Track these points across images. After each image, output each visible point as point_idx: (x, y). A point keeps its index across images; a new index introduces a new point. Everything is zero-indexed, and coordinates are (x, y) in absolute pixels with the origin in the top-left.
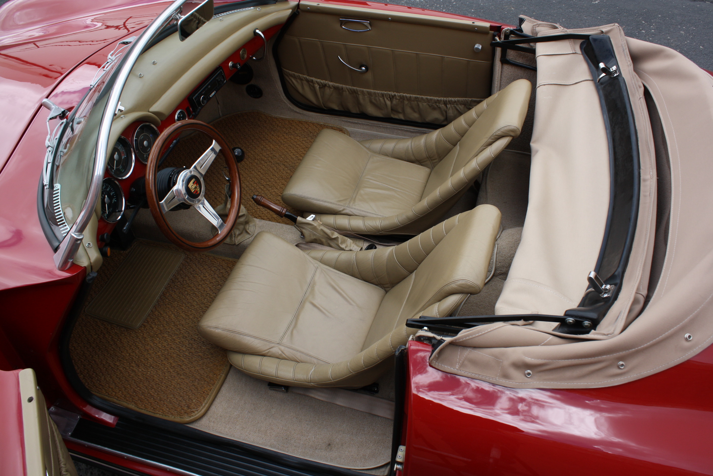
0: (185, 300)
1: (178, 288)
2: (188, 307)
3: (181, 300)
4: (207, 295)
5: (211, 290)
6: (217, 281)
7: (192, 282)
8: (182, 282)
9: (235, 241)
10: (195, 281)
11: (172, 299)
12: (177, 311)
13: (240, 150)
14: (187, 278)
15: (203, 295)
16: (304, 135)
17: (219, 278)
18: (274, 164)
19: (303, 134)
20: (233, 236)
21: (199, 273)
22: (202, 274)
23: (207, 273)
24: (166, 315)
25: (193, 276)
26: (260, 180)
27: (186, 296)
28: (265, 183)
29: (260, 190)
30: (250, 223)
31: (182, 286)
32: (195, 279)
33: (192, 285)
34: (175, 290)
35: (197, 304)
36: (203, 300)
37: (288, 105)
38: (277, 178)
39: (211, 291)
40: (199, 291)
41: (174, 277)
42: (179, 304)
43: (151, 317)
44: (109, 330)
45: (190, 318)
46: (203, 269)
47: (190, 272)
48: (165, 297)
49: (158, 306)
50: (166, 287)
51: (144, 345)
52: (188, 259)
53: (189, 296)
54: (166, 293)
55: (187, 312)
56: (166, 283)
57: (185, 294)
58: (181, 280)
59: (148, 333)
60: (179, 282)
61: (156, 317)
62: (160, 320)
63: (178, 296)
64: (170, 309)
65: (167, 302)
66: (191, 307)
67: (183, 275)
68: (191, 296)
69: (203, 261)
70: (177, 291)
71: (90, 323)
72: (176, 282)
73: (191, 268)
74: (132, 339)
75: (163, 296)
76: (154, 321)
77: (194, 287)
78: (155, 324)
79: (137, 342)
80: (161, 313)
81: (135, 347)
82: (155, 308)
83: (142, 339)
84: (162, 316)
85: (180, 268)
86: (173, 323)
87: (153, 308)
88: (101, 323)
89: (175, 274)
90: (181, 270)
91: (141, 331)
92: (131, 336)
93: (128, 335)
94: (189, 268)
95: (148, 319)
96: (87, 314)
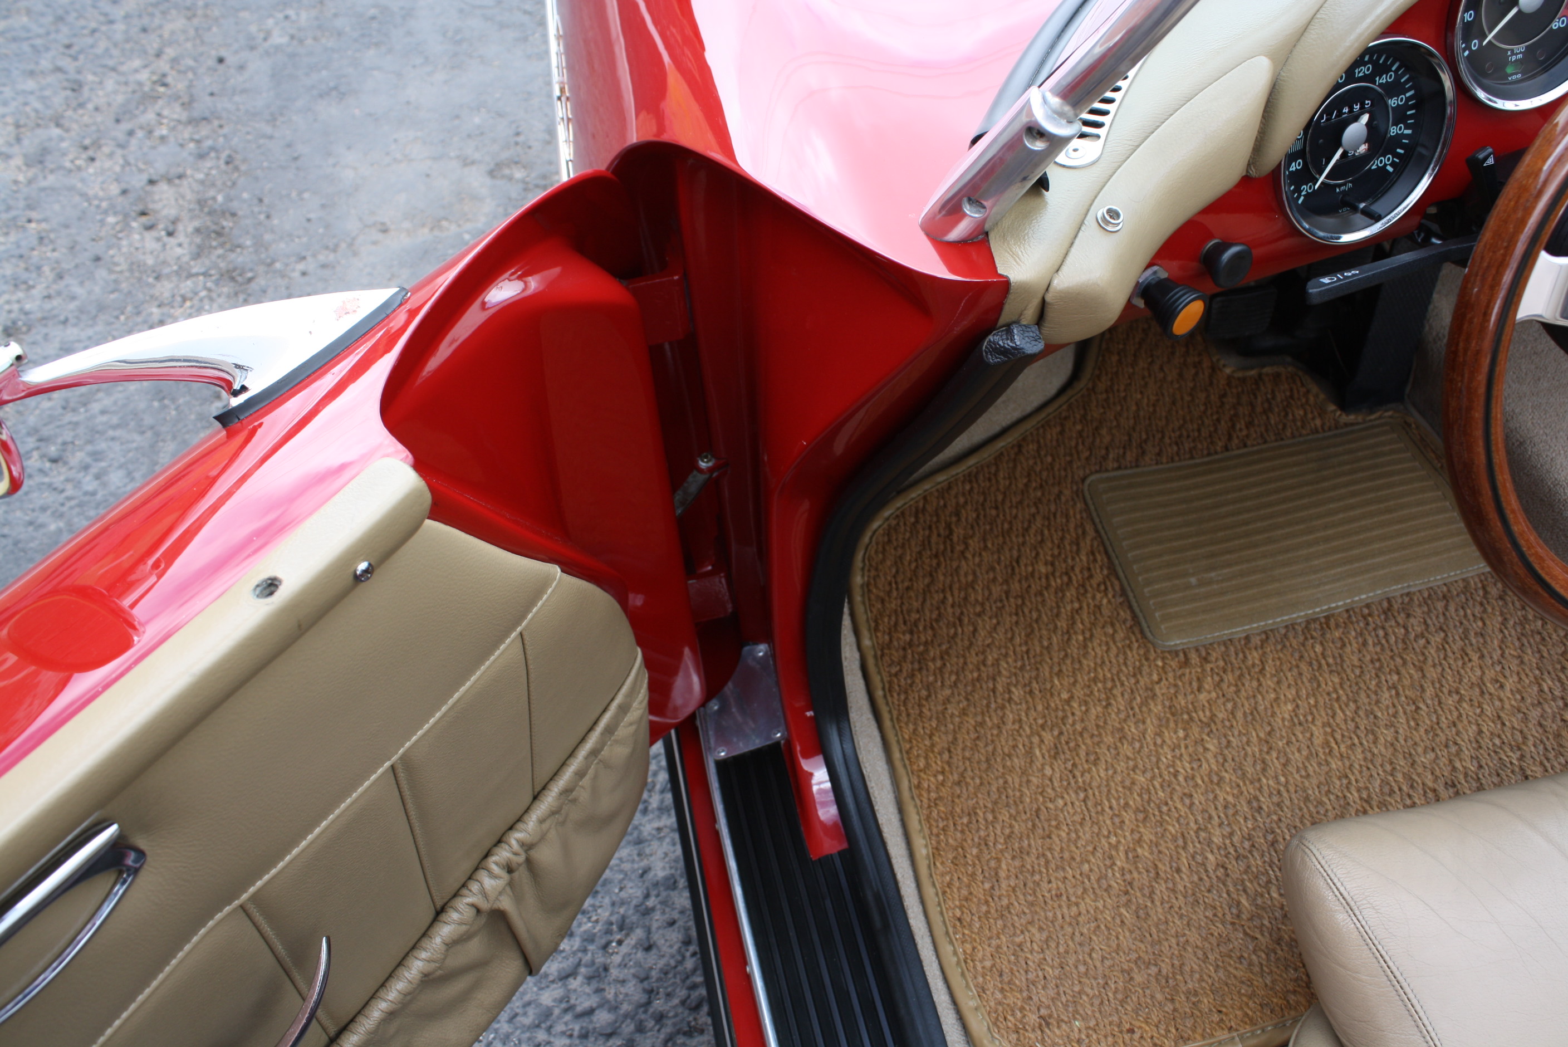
0: (1368, 696)
1: (1384, 641)
2: (1357, 727)
3: (1357, 684)
4: (1446, 746)
5: (1478, 741)
6: (1520, 731)
7: (1441, 664)
8: (1412, 636)
10: (1454, 667)
11: (1334, 657)
12: (1316, 706)
14: (1439, 638)
15: (1437, 735)
21: (1491, 658)
22: (1498, 668)
23: (1515, 678)
24: (1272, 686)
25: (1463, 650)
27: (1385, 689)
31: (1401, 645)
32: (1460, 663)
33: (1432, 673)
34: (1370, 642)
35: (1391, 744)
39: (1473, 745)
40: (1438, 708)
41: (1406, 599)
42: (1341, 692)
43: (1228, 656)
44: (1091, 586)
45: (1328, 763)
46: (1514, 656)
47: (1466, 631)
48: (1323, 635)
49: (1277, 641)
50: (1353, 609)
51: (1131, 713)
52: (1495, 585)
53: (1391, 696)
54: (1337, 626)
55: (1338, 737)
56: (1363, 596)
57: (1387, 681)
58: (1416, 628)
59: (1172, 691)
60: (1405, 627)
61: (1240, 668)
62: (1243, 685)
63: (1361, 667)
64: (1299, 682)
65: (1313, 655)
66: (1366, 735)
67: (1437, 617)
68: (1396, 701)
69: (1539, 633)
70: (1371, 648)
71: (1068, 521)
72: (1396, 622)
73: (1482, 619)
74: (1119, 665)
75: (1318, 626)
76: (1225, 671)
77: (1433, 684)
78: (1218, 685)
79: (1122, 685)
80: (1267, 668)
81: (1103, 696)
82: (1264, 636)
83: (1141, 692)
84: (1258, 680)
85: (1449, 591)
86: (1268, 729)
87: (1259, 634)
88: (1092, 546)
89: (1418, 594)
90: (1444, 597)
91: (1163, 668)
92: (1125, 653)
93: (1119, 645)
94: (1474, 615)
95: (1214, 649)
96: (1082, 491)
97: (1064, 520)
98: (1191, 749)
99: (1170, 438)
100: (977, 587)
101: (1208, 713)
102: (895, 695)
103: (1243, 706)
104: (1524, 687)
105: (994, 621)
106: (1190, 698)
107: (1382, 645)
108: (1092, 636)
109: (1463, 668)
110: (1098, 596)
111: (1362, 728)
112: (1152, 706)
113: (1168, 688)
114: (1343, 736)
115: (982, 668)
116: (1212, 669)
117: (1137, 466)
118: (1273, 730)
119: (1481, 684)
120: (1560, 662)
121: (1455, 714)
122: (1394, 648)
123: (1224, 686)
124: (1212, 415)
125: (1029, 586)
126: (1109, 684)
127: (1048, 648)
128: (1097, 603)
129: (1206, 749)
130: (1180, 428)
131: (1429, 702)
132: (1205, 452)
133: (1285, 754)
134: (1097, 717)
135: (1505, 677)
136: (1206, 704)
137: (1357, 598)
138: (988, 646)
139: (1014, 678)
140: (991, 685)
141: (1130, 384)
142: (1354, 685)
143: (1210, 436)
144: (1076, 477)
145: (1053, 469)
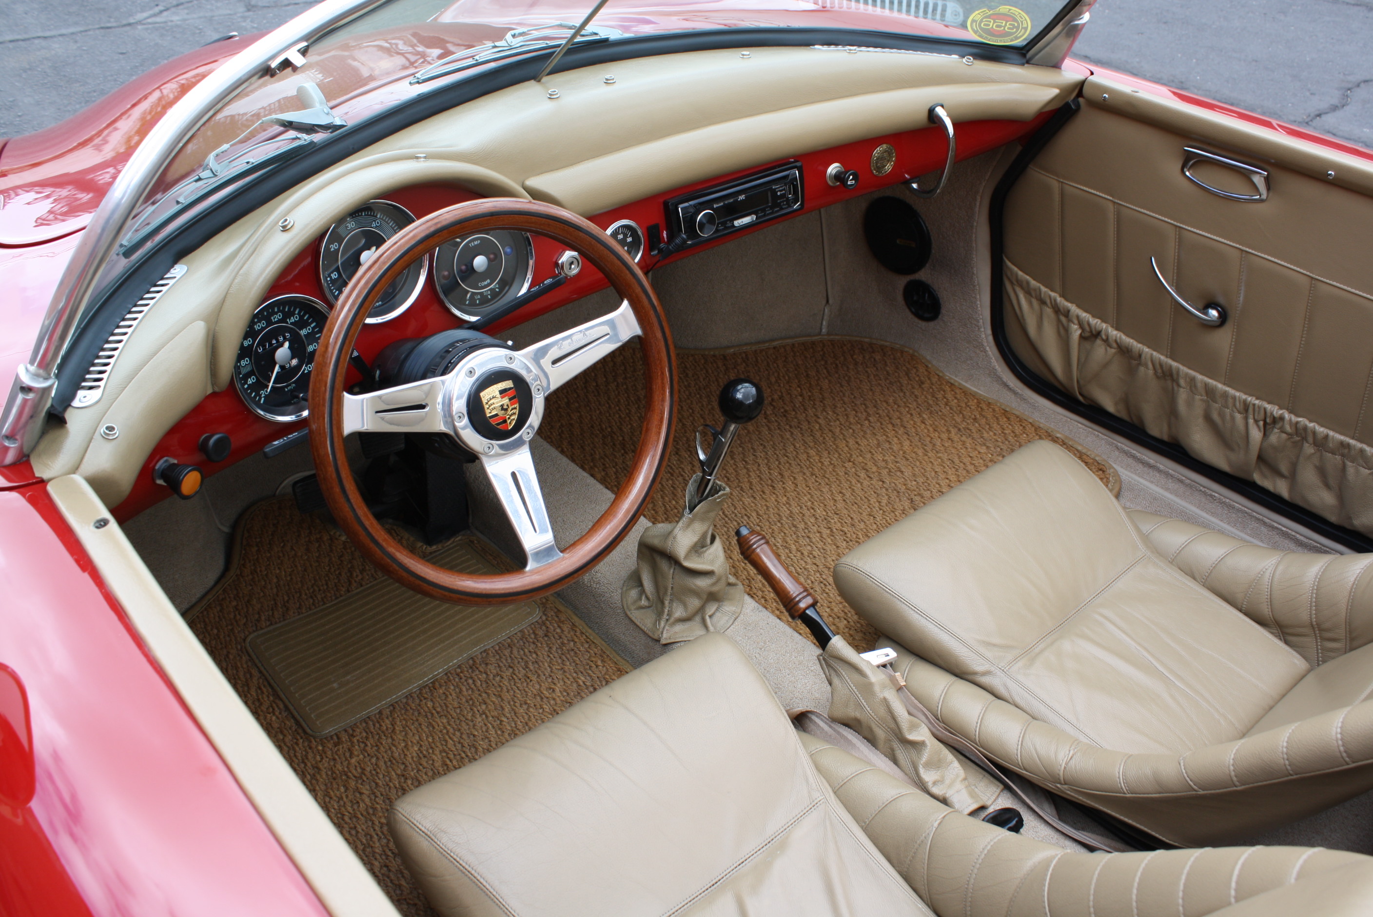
0: (468, 724)
1: (473, 686)
2: (463, 746)
7: (512, 689)
8: (491, 677)
9: (662, 633)
10: (521, 688)
11: (441, 707)
12: (433, 742)
13: (753, 390)
14: (509, 673)
20: (665, 616)
21: (544, 675)
22: (550, 680)
23: (562, 683)
24: (402, 738)
25: (526, 676)
26: (830, 514)
27: (478, 716)
28: (839, 525)
29: (816, 538)
30: (725, 603)
31: (484, 685)
32: (525, 684)
33: (507, 696)
34: (464, 689)
37: (993, 360)
38: (875, 526)
40: (514, 717)
41: (484, 655)
42: (449, 727)
43: (368, 728)
44: (262, 711)
46: (559, 669)
47: (526, 662)
48: (432, 695)
49: (401, 708)
50: (450, 672)
52: (541, 628)
53: (483, 720)
54: (441, 686)
55: (452, 756)
56: (456, 661)
57: (478, 711)
58: (492, 671)
59: (332, 763)
60: (486, 673)
61: (377, 733)
62: (382, 744)
63: (460, 707)
64: (420, 730)
65: (426, 709)
66: (470, 749)
67: (506, 660)
68: (486, 722)
69: (573, 650)
70: (465, 693)
71: (237, 671)
72: (479, 671)
73: (535, 652)
75: (427, 690)
76: (367, 739)
77: (509, 703)
78: (364, 750)
80: (397, 728)
82: (391, 708)
83: (309, 771)
84: (392, 738)
85: (512, 641)
86: (402, 767)
87: (388, 708)
88: (258, 684)
89: (492, 649)
90: (509, 646)
91: (323, 750)
92: (294, 749)
93: (289, 745)
94: (530, 652)
95: (358, 727)
96: (245, 647)
97: (235, 672)
99: (306, 594)
101: (359, 770)
103: (383, 757)
104: (567, 687)
106: (345, 764)
107: (472, 689)
109: (527, 687)
110: (268, 716)
111: (466, 745)
112: (316, 778)
113: (328, 763)
114: (455, 755)
116: (358, 741)
117: (284, 620)
118: (406, 766)
119: (540, 694)
120: (588, 664)
121: (526, 717)
122: (480, 688)
123: (368, 749)
124: (335, 571)
128: (268, 720)
129: (360, 795)
130: (312, 586)
131: (508, 715)
132: (334, 598)
135: (554, 684)
136: (357, 764)
137: (451, 664)
141: (269, 565)
142: (457, 720)
143: (336, 586)
144: (239, 639)
145: (219, 638)
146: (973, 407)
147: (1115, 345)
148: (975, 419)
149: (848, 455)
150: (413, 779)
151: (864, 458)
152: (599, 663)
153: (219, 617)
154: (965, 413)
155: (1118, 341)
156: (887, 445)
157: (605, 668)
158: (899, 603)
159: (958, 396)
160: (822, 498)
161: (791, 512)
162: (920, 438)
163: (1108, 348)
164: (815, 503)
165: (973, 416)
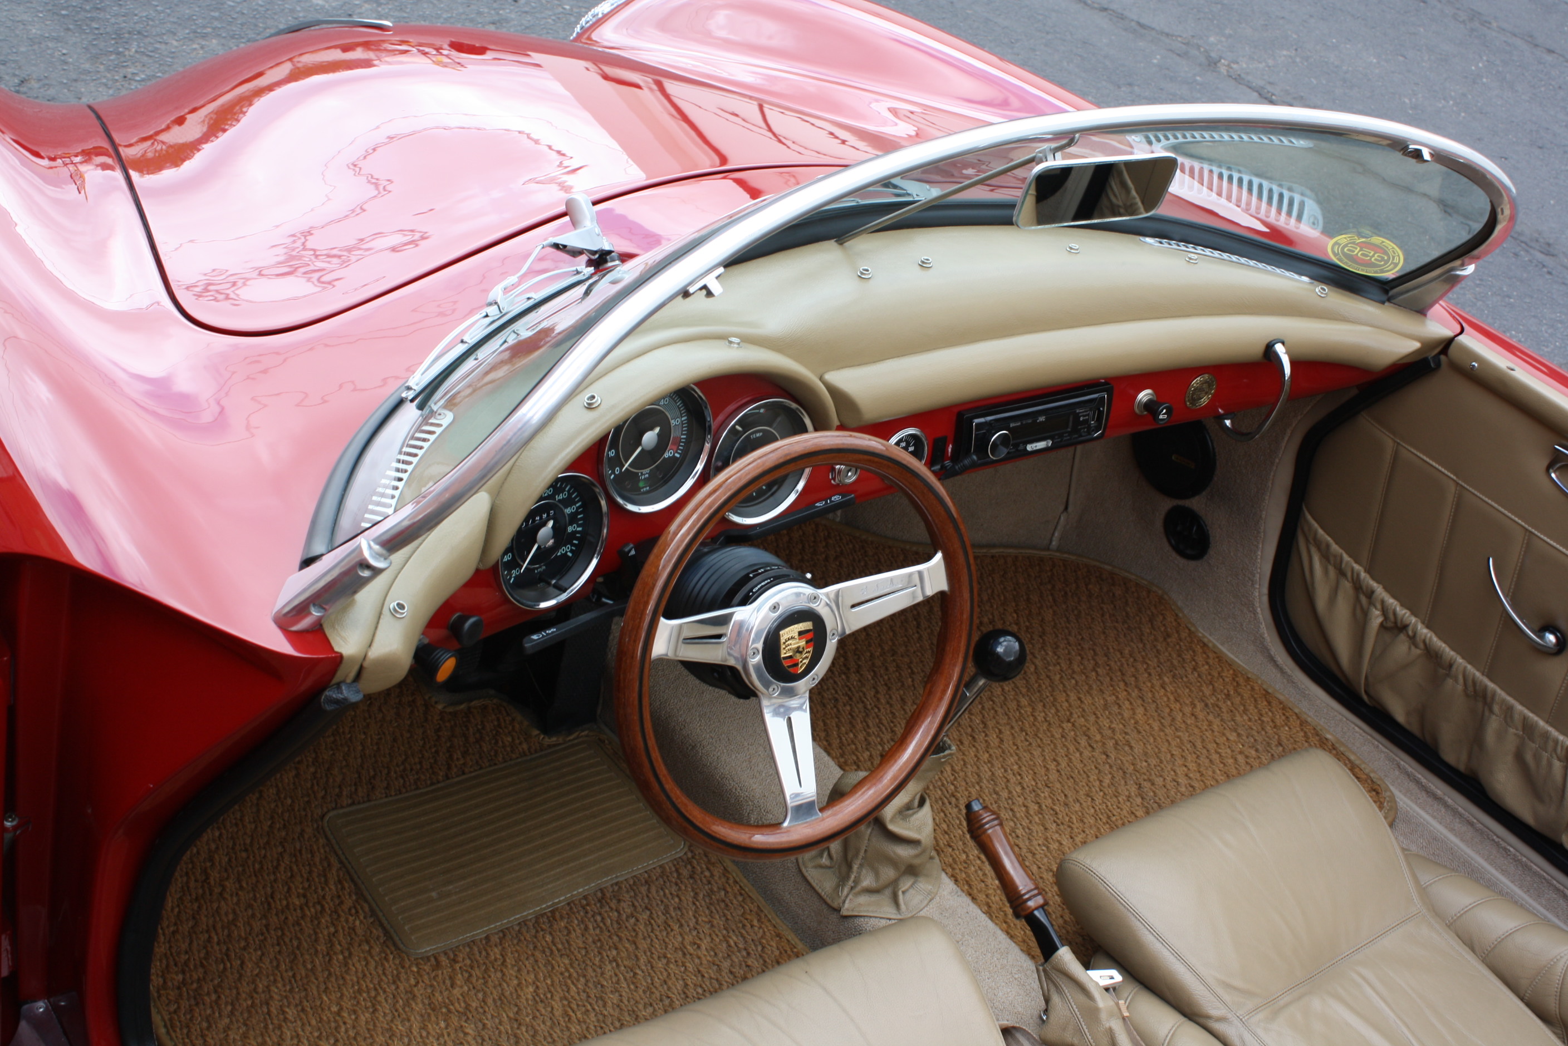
0: (594, 971)
1: (601, 925)
2: (589, 997)
3: (584, 962)
4: (661, 1000)
5: (684, 993)
6: (717, 980)
7: (649, 936)
9: (844, 902)
10: (660, 937)
11: (562, 943)
12: (552, 985)
14: (646, 915)
15: (653, 993)
16: (1255, 740)
17: (732, 977)
18: (1111, 767)
19: (1255, 734)
20: (850, 883)
21: (688, 926)
22: (695, 933)
23: (709, 939)
24: (514, 974)
25: (665, 922)
26: (1040, 785)
27: (607, 963)
28: (1050, 801)
29: (1020, 812)
30: (920, 879)
31: (615, 926)
32: (665, 934)
33: (643, 945)
34: (591, 927)
35: (618, 1006)
36: (641, 1006)
37: (1263, 626)
38: (1092, 811)
39: (683, 996)
40: (651, 971)
41: (616, 888)
42: (572, 970)
43: (473, 954)
44: (343, 911)
45: (568, 1029)
46: (705, 922)
47: (667, 907)
48: (551, 926)
49: (512, 937)
50: (573, 902)
51: (396, 1014)
52: (686, 867)
53: (613, 968)
54: (562, 918)
55: (575, 1007)
56: (581, 890)
57: (608, 956)
58: (626, 910)
59: (429, 990)
60: (617, 911)
61: (484, 963)
62: (490, 977)
63: (586, 948)
64: (536, 967)
65: (544, 944)
66: (597, 1002)
67: (642, 899)
68: (617, 971)
69: (723, 901)
70: (592, 931)
71: (313, 856)
72: (610, 907)
73: (678, 896)
74: (379, 976)
75: (545, 920)
76: (472, 967)
77: (645, 953)
78: (468, 980)
79: (385, 992)
80: (508, 960)
81: (369, 1004)
82: (501, 935)
83: (402, 996)
84: (502, 971)
85: (649, 877)
86: (516, 1009)
87: (497, 933)
88: (338, 876)
89: (625, 882)
90: (646, 882)
91: (418, 972)
92: (383, 965)
93: (377, 958)
94: (671, 894)
95: (460, 951)
96: (322, 828)
97: (309, 856)
98: (453, 1036)
99: (396, 772)
100: (239, 924)
101: (463, 1005)
102: (178, 1030)
103: (491, 993)
104: (716, 945)
105: (259, 953)
106: (446, 994)
107: (601, 928)
108: (350, 954)
109: (667, 937)
110: (351, 919)
111: (593, 996)
112: (414, 1005)
113: (425, 989)
114: (578, 1005)
115: (255, 995)
116: (460, 968)
117: (369, 801)
118: (519, 1009)
119: (682, 949)
120: (741, 922)
121: (665, 974)
122: (611, 929)
123: (474, 980)
124: (430, 748)
125: (286, 918)
126: (373, 993)
127: (313, 970)
128: (351, 925)
129: (466, 1034)
130: (403, 763)
131: (644, 968)
132: (429, 782)
133: (533, 1027)
134: (367, 1022)
135: (700, 939)
136: (460, 997)
137: (575, 892)
138: (257, 975)
139: (285, 1000)
140: (265, 1010)
142: (581, 963)
143: (431, 767)
144: (315, 815)
145: (293, 810)
146: (1227, 680)
147: (1422, 646)
148: (1228, 696)
149: (1068, 713)
150: (527, 1026)
151: (1086, 720)
152: (755, 923)
153: (294, 783)
154: (1216, 685)
155: (1427, 641)
156: (1115, 709)
157: (761, 931)
158: (1133, 919)
159: (1211, 661)
160: (1031, 763)
161: (993, 774)
162: (1157, 707)
163: (1413, 648)
164: (1024, 768)
165: (1226, 691)
